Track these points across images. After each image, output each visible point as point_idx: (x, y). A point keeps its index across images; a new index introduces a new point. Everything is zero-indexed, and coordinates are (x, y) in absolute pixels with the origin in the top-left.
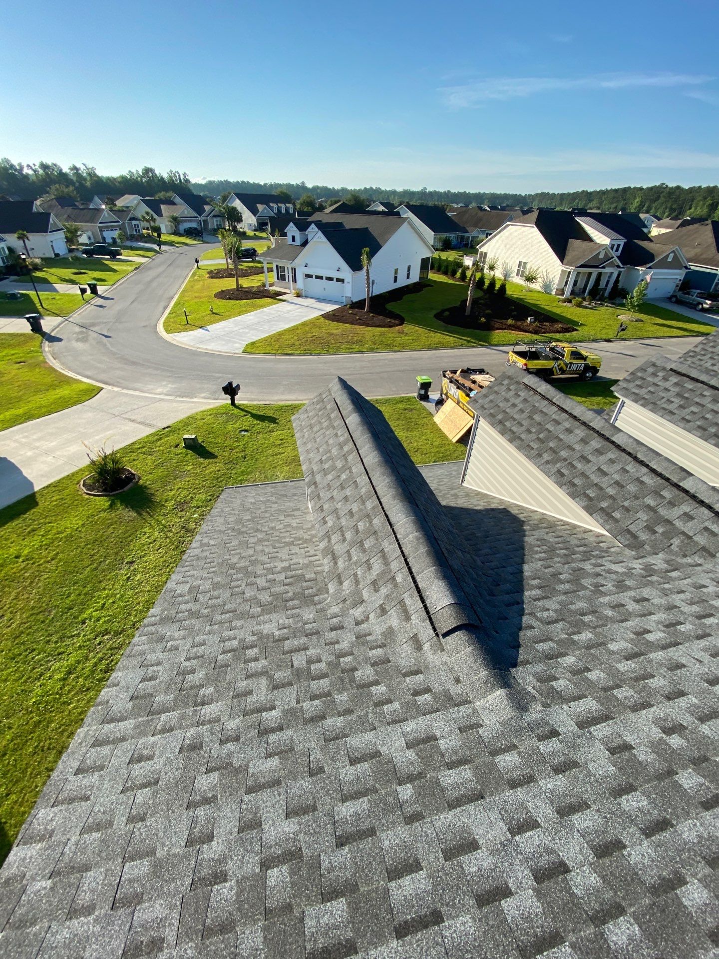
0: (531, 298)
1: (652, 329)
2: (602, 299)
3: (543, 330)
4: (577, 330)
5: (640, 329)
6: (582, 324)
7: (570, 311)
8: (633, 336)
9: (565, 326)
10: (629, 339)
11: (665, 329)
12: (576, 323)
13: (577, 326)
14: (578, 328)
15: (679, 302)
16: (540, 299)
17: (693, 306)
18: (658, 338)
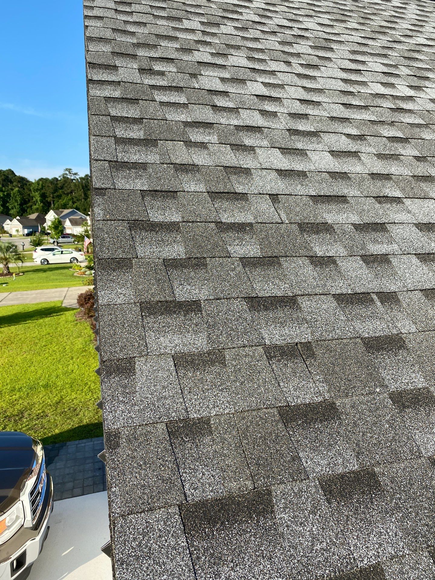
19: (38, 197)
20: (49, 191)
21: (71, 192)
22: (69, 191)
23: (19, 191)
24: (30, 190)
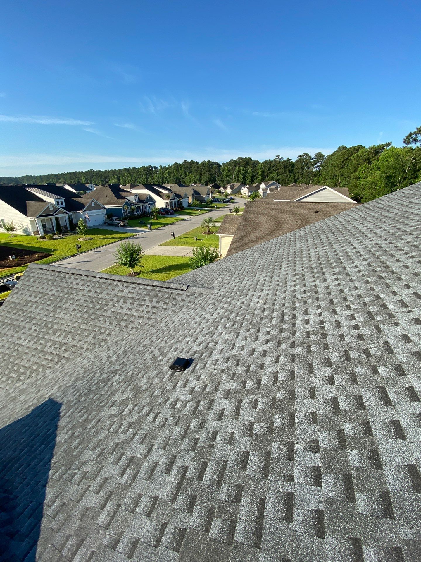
0: (15, 241)
1: (98, 242)
2: (66, 231)
3: (24, 262)
4: (51, 255)
5: (92, 244)
6: (55, 250)
7: (46, 244)
8: (88, 249)
9: (41, 255)
10: (87, 251)
11: (105, 240)
12: (50, 250)
13: (52, 252)
14: (52, 253)
15: (110, 225)
16: (23, 240)
17: (117, 225)
18: (102, 246)
19: (260, 174)
20: (266, 170)
21: (278, 170)
22: (277, 169)
23: (252, 170)
24: (257, 169)
